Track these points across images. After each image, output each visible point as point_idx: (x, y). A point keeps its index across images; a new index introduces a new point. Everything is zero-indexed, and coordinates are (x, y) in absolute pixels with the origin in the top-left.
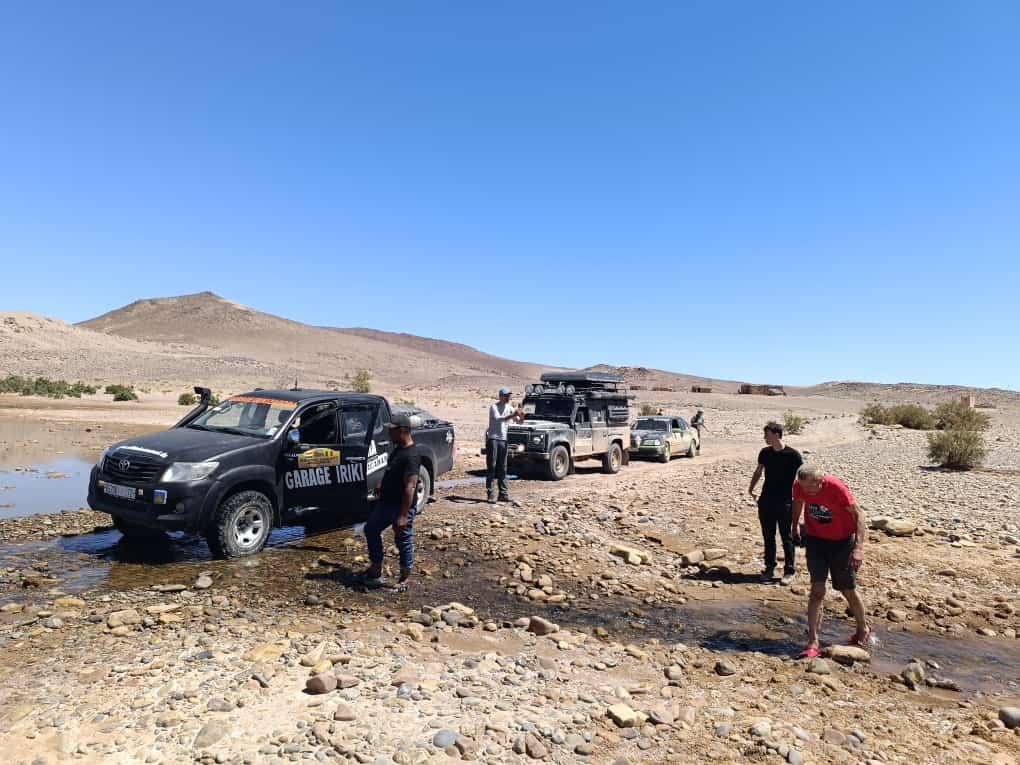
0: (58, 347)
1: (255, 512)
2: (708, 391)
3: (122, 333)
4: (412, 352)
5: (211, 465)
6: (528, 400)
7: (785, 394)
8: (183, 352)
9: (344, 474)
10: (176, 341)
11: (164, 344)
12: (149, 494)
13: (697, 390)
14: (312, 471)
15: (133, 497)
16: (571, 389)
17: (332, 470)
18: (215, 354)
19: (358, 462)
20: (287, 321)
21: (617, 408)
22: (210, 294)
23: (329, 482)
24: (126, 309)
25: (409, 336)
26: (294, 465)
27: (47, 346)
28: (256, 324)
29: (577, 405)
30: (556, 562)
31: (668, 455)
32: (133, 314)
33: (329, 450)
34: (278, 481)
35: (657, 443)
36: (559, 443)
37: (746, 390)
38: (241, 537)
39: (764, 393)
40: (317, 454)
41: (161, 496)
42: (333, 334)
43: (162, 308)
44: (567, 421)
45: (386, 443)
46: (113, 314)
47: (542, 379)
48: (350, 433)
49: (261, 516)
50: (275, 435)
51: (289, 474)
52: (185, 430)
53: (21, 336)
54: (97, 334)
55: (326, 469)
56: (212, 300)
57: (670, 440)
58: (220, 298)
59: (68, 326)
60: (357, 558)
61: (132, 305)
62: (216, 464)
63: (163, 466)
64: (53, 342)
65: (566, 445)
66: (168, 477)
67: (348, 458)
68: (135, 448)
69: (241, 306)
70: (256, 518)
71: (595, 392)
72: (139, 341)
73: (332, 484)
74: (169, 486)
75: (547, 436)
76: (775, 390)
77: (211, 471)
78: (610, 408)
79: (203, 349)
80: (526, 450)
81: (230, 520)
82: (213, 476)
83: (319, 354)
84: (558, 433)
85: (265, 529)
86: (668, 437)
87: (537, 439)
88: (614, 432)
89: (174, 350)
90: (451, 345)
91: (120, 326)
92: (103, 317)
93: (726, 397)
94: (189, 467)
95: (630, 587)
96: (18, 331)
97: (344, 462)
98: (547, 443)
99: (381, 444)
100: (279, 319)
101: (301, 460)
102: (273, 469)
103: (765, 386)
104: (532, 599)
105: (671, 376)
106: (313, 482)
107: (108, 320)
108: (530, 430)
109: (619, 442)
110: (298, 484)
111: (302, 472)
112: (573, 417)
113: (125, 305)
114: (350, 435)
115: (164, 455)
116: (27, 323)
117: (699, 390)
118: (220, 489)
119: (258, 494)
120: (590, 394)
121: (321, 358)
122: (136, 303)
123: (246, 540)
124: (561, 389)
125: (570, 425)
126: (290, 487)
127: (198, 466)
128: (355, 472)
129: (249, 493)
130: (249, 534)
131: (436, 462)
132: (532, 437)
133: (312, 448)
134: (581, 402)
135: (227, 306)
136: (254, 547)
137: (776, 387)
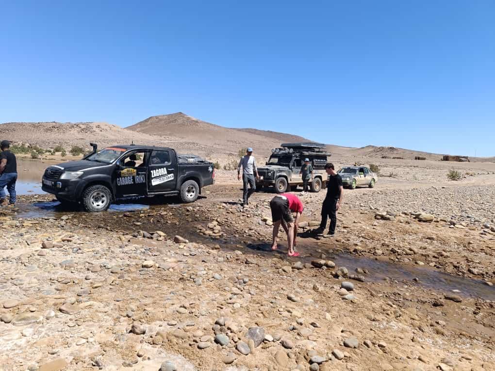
0: (117, 138)
1: (102, 194)
2: (424, 159)
3: (144, 131)
4: (272, 140)
5: (80, 173)
6: (273, 156)
7: (469, 161)
8: (169, 140)
9: (138, 179)
10: (166, 135)
11: (161, 136)
12: (55, 184)
13: (418, 158)
14: (126, 178)
15: (51, 185)
16: (291, 151)
17: (133, 178)
18: (182, 141)
19: (143, 174)
20: (215, 126)
21: (319, 160)
22: (181, 113)
23: (132, 183)
24: (146, 121)
25: (271, 132)
26: (119, 176)
27: (113, 137)
28: (201, 127)
29: (294, 158)
30: (234, 222)
31: (354, 185)
32: (149, 123)
33: (132, 169)
34: (112, 182)
35: (348, 179)
36: (280, 176)
37: (446, 158)
38: (95, 204)
39: (456, 161)
40: (128, 171)
41: (60, 185)
42: (235, 131)
43: (161, 120)
44: (288, 166)
45: (173, 169)
46: (140, 123)
47: (281, 146)
48: (153, 164)
49: (105, 196)
50: (112, 163)
51: (118, 179)
52: (86, 161)
53: (103, 133)
54: (133, 132)
55: (131, 177)
56: (182, 116)
57: (356, 178)
58: (185, 115)
59: (121, 129)
60: (141, 215)
61: (148, 119)
62: (82, 173)
63: (61, 173)
64: (115, 135)
65: (286, 177)
66: (63, 177)
67: (140, 173)
68: (55, 166)
69: (194, 119)
70: (103, 196)
71: (304, 152)
72: (150, 135)
73: (134, 184)
74: (63, 181)
75: (274, 172)
76: (463, 159)
77: (80, 175)
78: (314, 161)
79: (177, 139)
80: (264, 179)
81: (88, 196)
82: (80, 177)
83: (228, 141)
84: (281, 171)
85: (107, 201)
86: (355, 177)
87: (270, 174)
88: (316, 172)
89: (165, 139)
90: (292, 136)
91: (143, 128)
92: (137, 124)
93: (433, 162)
94: (70, 174)
95: (259, 233)
96: (101, 131)
97: (138, 174)
98: (274, 176)
99: (169, 169)
100: (211, 124)
101: (123, 173)
102: (110, 177)
103: (457, 156)
104: (204, 234)
105: (408, 152)
106: (127, 183)
107: (139, 126)
108: (267, 169)
109: (320, 177)
110: (122, 184)
111: (123, 178)
112: (291, 164)
113: (145, 119)
114: (152, 165)
115: (63, 169)
116: (105, 128)
117: (419, 158)
118: (84, 183)
119: (103, 186)
120: (302, 153)
121: (229, 143)
122: (150, 118)
123: (98, 205)
124: (287, 150)
125: (289, 167)
126: (119, 185)
127: (73, 173)
128: (142, 179)
129: (98, 186)
130: (100, 203)
131: (203, 180)
132: (268, 173)
133: (126, 168)
134: (296, 157)
135: (188, 118)
136: (102, 208)
137: (464, 157)
